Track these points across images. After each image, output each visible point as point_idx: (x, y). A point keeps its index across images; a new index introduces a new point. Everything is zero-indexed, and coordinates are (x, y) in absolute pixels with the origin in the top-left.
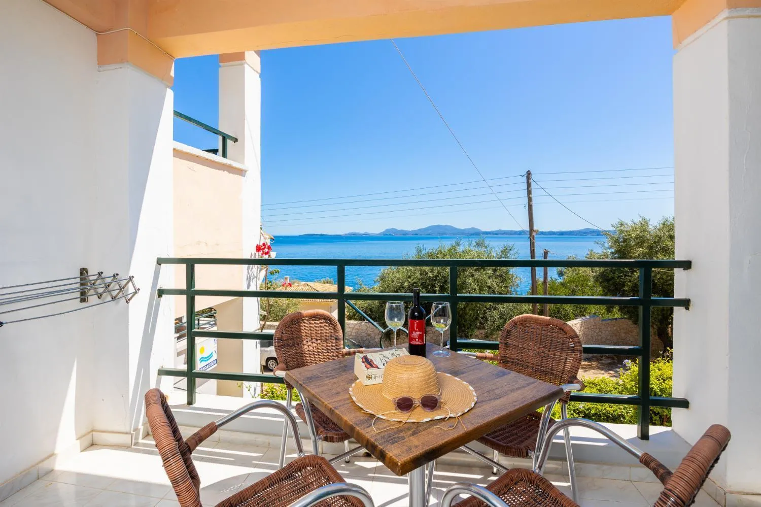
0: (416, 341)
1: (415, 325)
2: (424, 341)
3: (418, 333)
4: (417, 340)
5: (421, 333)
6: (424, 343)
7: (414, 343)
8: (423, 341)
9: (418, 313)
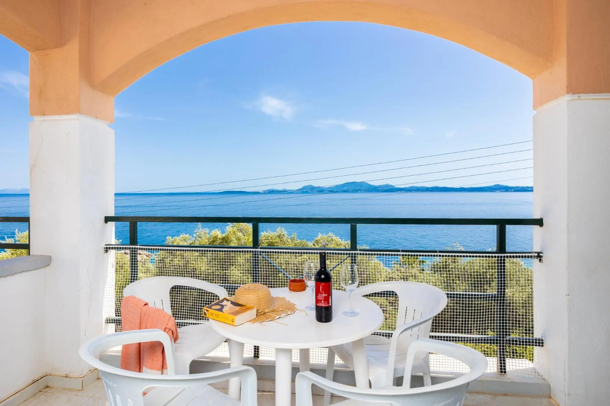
0: (321, 303)
1: (321, 287)
2: (330, 302)
3: (324, 295)
4: (323, 302)
5: (326, 295)
6: (330, 305)
7: (320, 305)
8: (328, 303)
9: (324, 275)
